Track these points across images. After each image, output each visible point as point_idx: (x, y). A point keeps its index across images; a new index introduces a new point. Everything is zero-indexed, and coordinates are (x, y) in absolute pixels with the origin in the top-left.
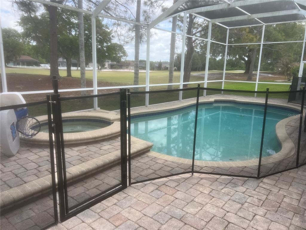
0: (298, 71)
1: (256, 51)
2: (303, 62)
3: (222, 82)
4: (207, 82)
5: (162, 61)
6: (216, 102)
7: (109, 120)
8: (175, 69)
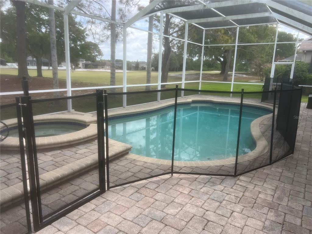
0: (270, 72)
1: (231, 52)
2: (275, 64)
3: (199, 82)
4: (185, 83)
5: (139, 61)
6: (194, 102)
7: (85, 122)
8: (153, 69)
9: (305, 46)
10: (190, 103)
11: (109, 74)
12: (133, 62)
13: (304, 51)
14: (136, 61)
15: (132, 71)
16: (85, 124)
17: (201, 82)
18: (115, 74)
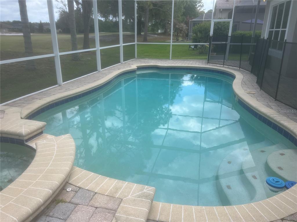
2: (214, 21)
3: (134, 44)
4: (123, 46)
5: (42, 22)
6: (140, 68)
7: (20, 135)
8: (60, 31)
9: (221, 5)
10: (136, 70)
11: (23, 38)
12: (34, 23)
13: (220, 10)
14: (39, 22)
15: (36, 33)
16: (21, 138)
17: (137, 44)
18: (30, 38)
